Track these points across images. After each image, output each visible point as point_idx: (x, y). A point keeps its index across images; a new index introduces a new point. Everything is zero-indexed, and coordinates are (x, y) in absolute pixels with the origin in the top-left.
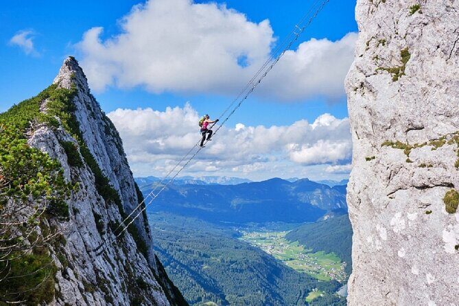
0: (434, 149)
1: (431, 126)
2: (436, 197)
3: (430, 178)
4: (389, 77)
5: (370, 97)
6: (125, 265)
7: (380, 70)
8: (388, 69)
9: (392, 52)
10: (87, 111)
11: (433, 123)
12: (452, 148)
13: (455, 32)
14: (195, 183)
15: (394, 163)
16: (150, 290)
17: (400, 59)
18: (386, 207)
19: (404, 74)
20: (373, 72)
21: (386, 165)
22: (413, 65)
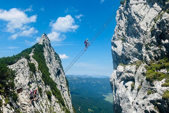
0: (131, 67)
1: (132, 59)
2: (129, 84)
3: (128, 77)
4: (121, 41)
5: (115, 48)
6: (49, 107)
7: (118, 39)
8: (121, 39)
9: (123, 33)
10: (48, 52)
11: (132, 58)
12: (135, 66)
13: (136, 27)
14: (89, 77)
15: (120, 71)
17: (125, 35)
18: (118, 87)
19: (125, 41)
20: (116, 40)
21: (118, 72)
22: (126, 38)
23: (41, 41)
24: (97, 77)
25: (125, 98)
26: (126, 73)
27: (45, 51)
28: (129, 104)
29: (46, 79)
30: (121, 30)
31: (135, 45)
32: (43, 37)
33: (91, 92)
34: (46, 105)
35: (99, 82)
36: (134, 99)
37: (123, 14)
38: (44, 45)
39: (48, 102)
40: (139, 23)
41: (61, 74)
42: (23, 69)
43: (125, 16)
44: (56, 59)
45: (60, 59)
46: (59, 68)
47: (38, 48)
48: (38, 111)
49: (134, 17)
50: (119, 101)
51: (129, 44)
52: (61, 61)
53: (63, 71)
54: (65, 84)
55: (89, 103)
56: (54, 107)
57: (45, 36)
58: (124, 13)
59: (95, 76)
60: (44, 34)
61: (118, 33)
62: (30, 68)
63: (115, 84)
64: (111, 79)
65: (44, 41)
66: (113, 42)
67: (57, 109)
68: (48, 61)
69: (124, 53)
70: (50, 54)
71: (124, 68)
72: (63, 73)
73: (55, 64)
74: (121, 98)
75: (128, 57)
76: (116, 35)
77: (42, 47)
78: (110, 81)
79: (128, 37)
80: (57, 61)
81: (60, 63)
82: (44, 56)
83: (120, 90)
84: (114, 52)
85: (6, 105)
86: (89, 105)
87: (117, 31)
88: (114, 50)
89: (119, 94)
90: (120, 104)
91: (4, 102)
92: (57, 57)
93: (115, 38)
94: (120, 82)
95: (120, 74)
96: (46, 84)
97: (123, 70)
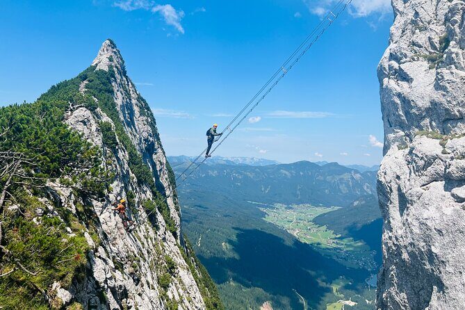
4: (426, 64)
5: (405, 84)
6: (154, 243)
7: (416, 58)
8: (425, 57)
9: (430, 38)
10: (123, 92)
14: (225, 163)
15: (428, 154)
16: (177, 268)
17: (438, 46)
18: (419, 199)
19: (442, 62)
20: (408, 59)
21: (420, 155)
22: (452, 53)
23: (102, 61)
25: (461, 232)
26: (459, 160)
27: (115, 91)
29: (140, 167)
30: (423, 29)
32: (107, 50)
33: (230, 200)
34: (147, 239)
35: (252, 177)
38: (113, 71)
39: (150, 230)
41: (156, 154)
44: (142, 114)
46: (151, 139)
48: (136, 256)
51: (463, 74)
52: (154, 119)
53: (161, 145)
54: (166, 179)
55: (223, 228)
56: (165, 244)
57: (112, 48)
59: (241, 161)
60: (108, 42)
61: (414, 38)
62: (105, 136)
63: (399, 189)
64: (385, 174)
65: (112, 61)
66: (391, 68)
67: (172, 248)
68: (125, 117)
69: (443, 100)
70: (130, 100)
71: (443, 145)
72: (160, 150)
73: (140, 126)
74: (440, 232)
75: (457, 113)
76: (404, 44)
77: (108, 79)
78: (382, 179)
79: (460, 51)
80: (145, 118)
81: (152, 124)
82: (114, 105)
83: (432, 209)
84: (399, 95)
85: (96, 250)
86: (223, 233)
87: (408, 32)
88: (399, 90)
89: (426, 219)
90: (432, 247)
91: (91, 243)
92: (145, 109)
93: (398, 54)
94: (424, 185)
95: (425, 161)
96: (140, 183)
97: (438, 150)
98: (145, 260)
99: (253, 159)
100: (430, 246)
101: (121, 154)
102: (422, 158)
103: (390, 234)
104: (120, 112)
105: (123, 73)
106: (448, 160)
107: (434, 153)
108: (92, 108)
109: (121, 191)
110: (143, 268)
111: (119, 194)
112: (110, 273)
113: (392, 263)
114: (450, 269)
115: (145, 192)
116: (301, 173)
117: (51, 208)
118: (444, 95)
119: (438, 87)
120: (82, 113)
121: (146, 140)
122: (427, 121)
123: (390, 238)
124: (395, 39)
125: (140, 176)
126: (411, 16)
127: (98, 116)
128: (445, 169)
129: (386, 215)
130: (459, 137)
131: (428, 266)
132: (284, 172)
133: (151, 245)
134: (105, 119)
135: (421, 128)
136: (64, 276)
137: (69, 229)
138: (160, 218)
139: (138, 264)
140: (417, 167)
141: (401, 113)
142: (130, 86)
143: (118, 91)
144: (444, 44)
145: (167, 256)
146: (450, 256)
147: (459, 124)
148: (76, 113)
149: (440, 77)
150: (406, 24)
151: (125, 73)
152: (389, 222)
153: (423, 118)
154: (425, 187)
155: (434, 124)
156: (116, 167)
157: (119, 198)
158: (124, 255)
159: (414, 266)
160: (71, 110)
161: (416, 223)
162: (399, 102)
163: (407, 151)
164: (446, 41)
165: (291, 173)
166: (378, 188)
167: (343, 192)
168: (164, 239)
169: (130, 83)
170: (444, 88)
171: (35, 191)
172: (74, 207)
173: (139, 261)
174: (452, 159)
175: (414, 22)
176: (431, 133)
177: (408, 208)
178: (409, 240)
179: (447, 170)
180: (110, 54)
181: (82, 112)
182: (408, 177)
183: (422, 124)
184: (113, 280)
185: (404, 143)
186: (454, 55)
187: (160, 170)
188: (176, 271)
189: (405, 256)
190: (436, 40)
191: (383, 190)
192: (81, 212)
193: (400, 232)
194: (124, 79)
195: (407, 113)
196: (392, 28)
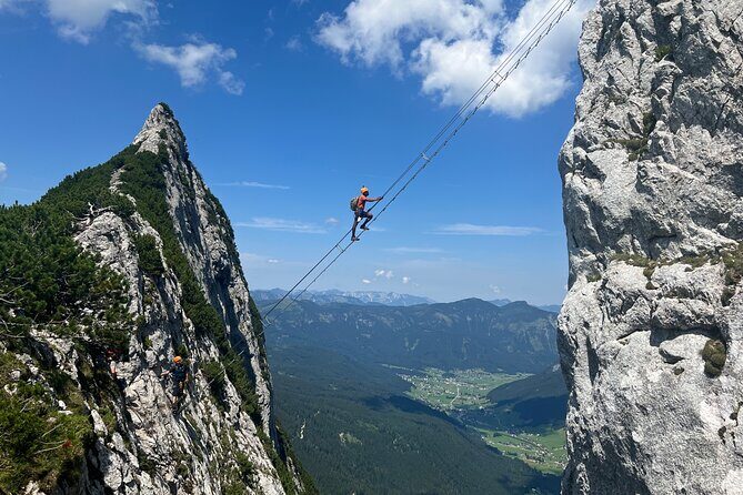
0: (690, 270)
1: (687, 234)
2: (690, 346)
3: (682, 316)
4: (624, 154)
5: (595, 183)
6: (219, 431)
7: (609, 144)
8: (623, 143)
9: (630, 116)
10: (182, 187)
11: (689, 229)
12: (719, 268)
13: (723, 89)
14: (345, 301)
15: (627, 288)
16: (257, 474)
17: (640, 126)
18: (615, 358)
19: (646, 151)
20: (599, 146)
21: (616, 291)
22: (659, 138)
23: (149, 138)
24: (382, 300)
25: (673, 409)
26: (668, 299)
27: (169, 185)
28: (698, 437)
29: (200, 309)
30: (620, 101)
31: (708, 172)
32: (158, 120)
33: (353, 362)
34: (207, 424)
35: (389, 324)
36: (727, 416)
37: (631, 31)
38: (167, 154)
39: (214, 409)
40: (738, 74)
41: (233, 286)
42: (116, 265)
43: (640, 39)
44: (212, 221)
45: (228, 223)
46: (225, 262)
47: (141, 171)
48: (185, 453)
49: (717, 44)
50: (627, 422)
51: (674, 169)
52: (231, 230)
53: (241, 272)
54: (249, 328)
55: (343, 409)
56: (238, 433)
57: (167, 116)
58: (634, 25)
59: (371, 298)
60: (159, 107)
61: (607, 115)
62: (142, 258)
63: (588, 344)
64: (568, 319)
65: (166, 138)
66: (576, 158)
67: (249, 440)
68: (182, 227)
69: (647, 207)
70: (192, 199)
71: (648, 275)
72: (239, 280)
73: (208, 241)
74: (643, 408)
75: (668, 228)
76: (593, 123)
77: (157, 166)
78: (564, 328)
79: (670, 136)
80: (216, 228)
81: (228, 238)
82: (166, 207)
83: (632, 373)
84: (587, 199)
85: (109, 439)
86: (341, 417)
87: (599, 106)
88: (586, 191)
89: (624, 389)
90: (634, 433)
91: (99, 426)
92: (217, 213)
93: (586, 137)
94: (622, 337)
95: (624, 300)
96: (199, 333)
97: (641, 284)
98: (201, 460)
99: (390, 294)
100: (630, 432)
101: (169, 287)
102: (619, 296)
103: (577, 414)
104: (175, 218)
105: (183, 155)
106: (655, 299)
107: (635, 288)
108: (124, 212)
109: (166, 347)
110: (197, 472)
111: (163, 351)
112: (129, 475)
113: (580, 459)
114: (658, 468)
115: (207, 349)
116: (469, 319)
117: (34, 369)
118: (649, 201)
119: (640, 188)
120: (107, 221)
121: (218, 264)
122: (627, 238)
123: (577, 419)
124: (583, 115)
125: (201, 322)
126: (604, 82)
127: (135, 226)
128: (651, 312)
129: (570, 383)
130: (670, 264)
131: (629, 464)
132: (441, 315)
133: (213, 435)
134: (147, 229)
135: (618, 249)
136: (45, 473)
137: (61, 403)
138: (231, 390)
139: (190, 466)
140: (613, 308)
141: (590, 226)
142: (194, 177)
143: (173, 185)
144: (649, 125)
145: (241, 454)
146: (658, 446)
147: (672, 244)
148: (98, 221)
149: (643, 174)
150: (597, 93)
151: (185, 156)
152: (575, 394)
153: (621, 235)
154: (623, 340)
155: (637, 243)
156: (159, 307)
157: (162, 358)
158: (165, 450)
159: (610, 464)
160: (91, 217)
161: (610, 396)
162: (587, 210)
163: (599, 283)
164: (650, 121)
165: (453, 319)
166: (559, 341)
167: (536, 349)
168: (237, 426)
169: (193, 173)
170: (648, 190)
171: (11, 343)
172: (75, 369)
173: (191, 461)
174: (660, 296)
175: (607, 91)
176: (632, 257)
177: (600, 372)
178: (603, 423)
179: (654, 314)
180: (163, 126)
181: (108, 219)
182: (600, 325)
183: (619, 243)
184: (136, 487)
185: (596, 272)
186: (661, 142)
187: (240, 313)
188: (255, 478)
189: (597, 448)
190: (639, 118)
191: (565, 345)
192: (88, 378)
193: (590, 410)
194: (185, 166)
195: (598, 227)
196: (578, 98)
